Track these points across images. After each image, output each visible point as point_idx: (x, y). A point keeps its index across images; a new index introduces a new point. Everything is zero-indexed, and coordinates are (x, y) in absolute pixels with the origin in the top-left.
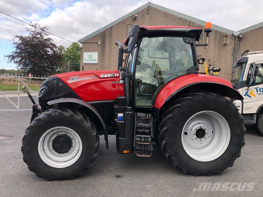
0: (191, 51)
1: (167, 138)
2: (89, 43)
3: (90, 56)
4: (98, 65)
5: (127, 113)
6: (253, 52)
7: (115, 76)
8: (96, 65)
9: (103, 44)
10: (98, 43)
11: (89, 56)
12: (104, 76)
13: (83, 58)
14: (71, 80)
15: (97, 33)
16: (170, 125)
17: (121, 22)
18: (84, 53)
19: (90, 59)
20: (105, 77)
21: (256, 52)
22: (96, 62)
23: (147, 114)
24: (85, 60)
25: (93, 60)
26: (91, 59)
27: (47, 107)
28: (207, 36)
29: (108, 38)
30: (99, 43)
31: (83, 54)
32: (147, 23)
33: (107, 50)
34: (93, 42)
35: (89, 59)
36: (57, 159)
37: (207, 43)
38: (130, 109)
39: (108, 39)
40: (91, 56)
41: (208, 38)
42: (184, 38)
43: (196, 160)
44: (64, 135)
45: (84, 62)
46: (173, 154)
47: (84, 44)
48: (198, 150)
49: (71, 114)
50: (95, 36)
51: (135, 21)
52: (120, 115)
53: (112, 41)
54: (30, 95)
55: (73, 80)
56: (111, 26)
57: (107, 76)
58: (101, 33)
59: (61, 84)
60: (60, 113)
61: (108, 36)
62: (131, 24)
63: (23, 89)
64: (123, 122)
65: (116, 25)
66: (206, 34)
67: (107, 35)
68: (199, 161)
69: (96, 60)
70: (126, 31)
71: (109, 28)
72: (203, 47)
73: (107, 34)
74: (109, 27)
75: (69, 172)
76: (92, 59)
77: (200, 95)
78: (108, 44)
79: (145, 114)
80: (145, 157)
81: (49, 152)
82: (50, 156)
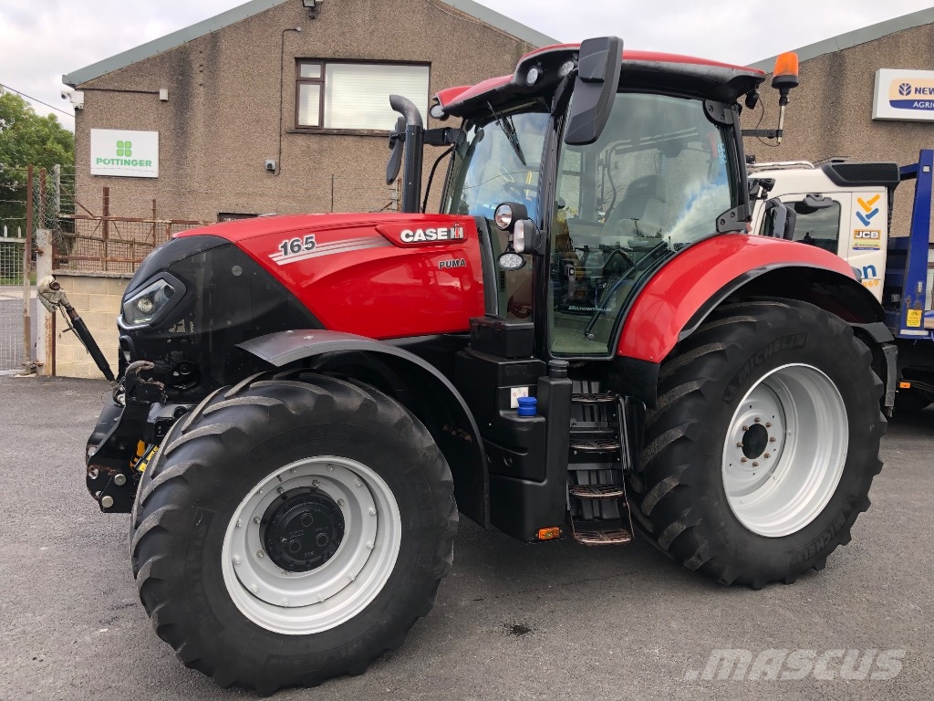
0: (724, 150)
1: (684, 467)
2: (114, 91)
3: (124, 148)
4: (160, 184)
5: (555, 385)
6: (772, 164)
7: (453, 235)
8: (149, 184)
9: (181, 101)
10: (158, 93)
11: (119, 144)
12: (413, 236)
13: (88, 154)
14: (286, 253)
15: (152, 53)
16: (694, 421)
17: (258, 16)
18: (94, 132)
19: (124, 157)
20: (416, 239)
21: (781, 163)
22: (153, 171)
23: (585, 384)
24: (98, 161)
25: (134, 163)
26: (127, 159)
27: (176, 374)
28: (783, 101)
29: (199, 78)
30: (164, 95)
31: (88, 135)
32: (360, 31)
33: (200, 125)
34: (133, 88)
35: (119, 157)
36: (289, 597)
37: (781, 128)
38: (563, 368)
39: (201, 81)
40: (129, 144)
41: (783, 107)
42: (708, 103)
43: (759, 535)
44: (309, 491)
45: (94, 172)
46: (698, 522)
47: (89, 93)
48: (741, 498)
49: (366, 399)
50: (143, 63)
51: (313, 18)
52: (519, 393)
53: (221, 91)
54: (80, 319)
55: (293, 251)
56: (214, 28)
57: (423, 238)
58: (169, 53)
59: (237, 271)
60: (320, 399)
61: (201, 69)
62: (299, 29)
63: (45, 291)
64: (542, 419)
65: (234, 27)
66: (779, 96)
67: (196, 66)
68: (765, 537)
69: (149, 163)
70: (279, 56)
71: (203, 38)
72: (766, 139)
73: (197, 61)
74: (205, 31)
75: (355, 646)
76: (131, 158)
77: (775, 311)
78: (202, 100)
79: (579, 382)
80: (610, 544)
81: (253, 572)
82: (258, 591)
